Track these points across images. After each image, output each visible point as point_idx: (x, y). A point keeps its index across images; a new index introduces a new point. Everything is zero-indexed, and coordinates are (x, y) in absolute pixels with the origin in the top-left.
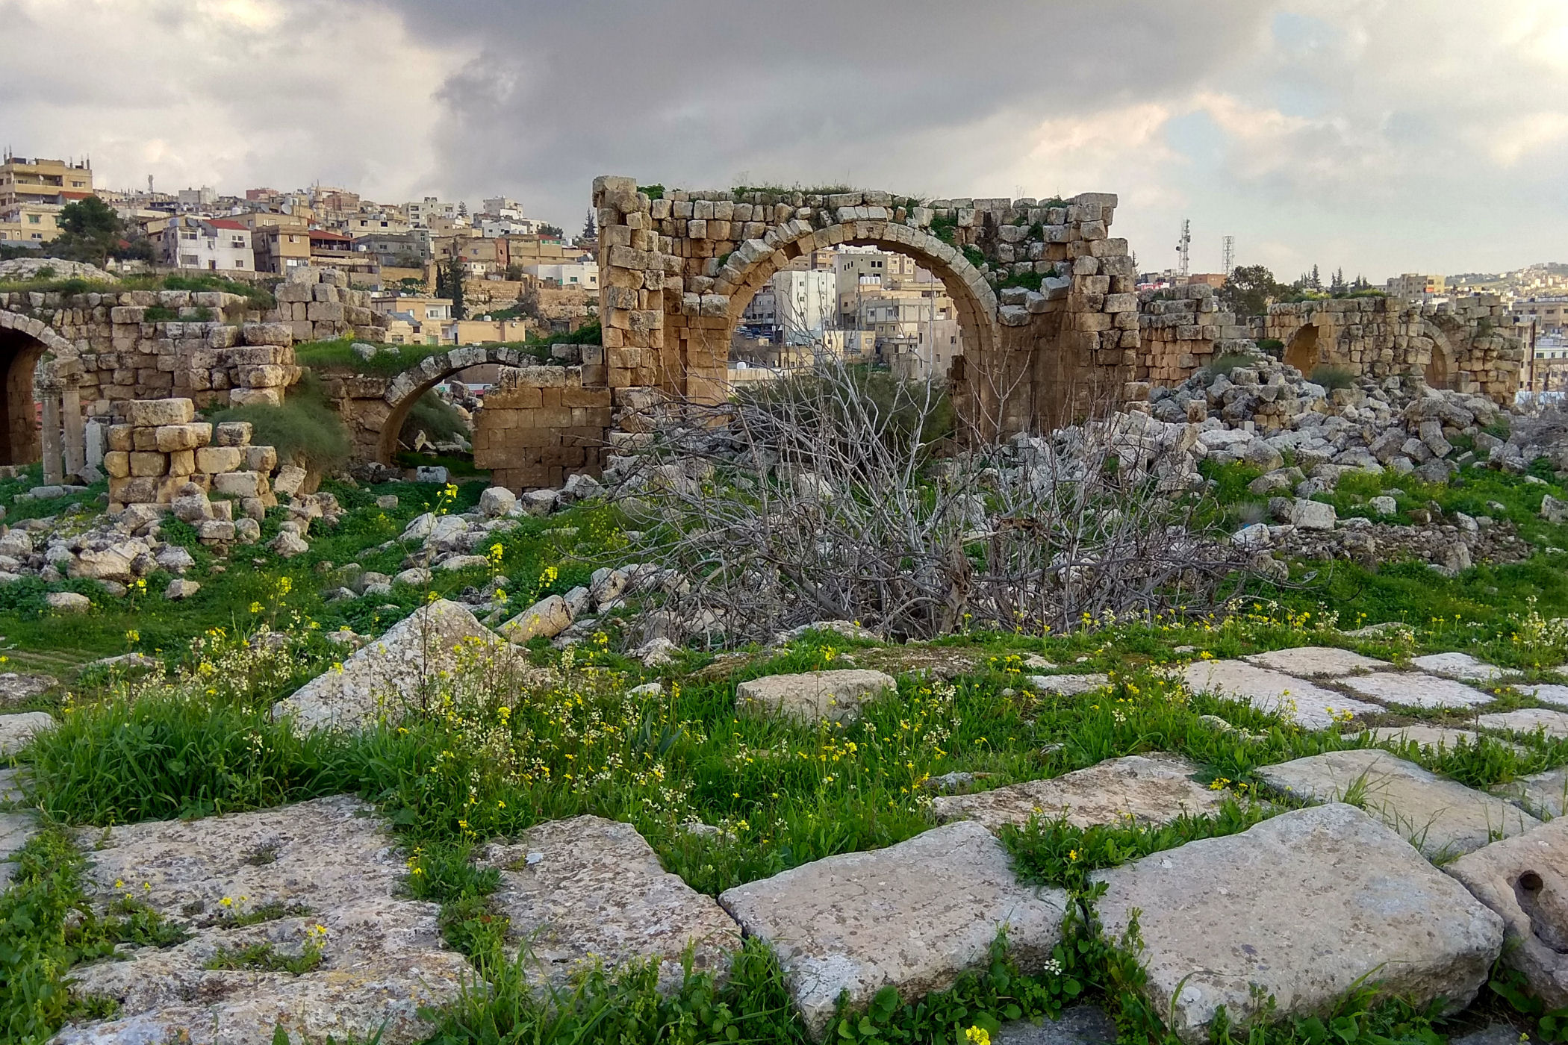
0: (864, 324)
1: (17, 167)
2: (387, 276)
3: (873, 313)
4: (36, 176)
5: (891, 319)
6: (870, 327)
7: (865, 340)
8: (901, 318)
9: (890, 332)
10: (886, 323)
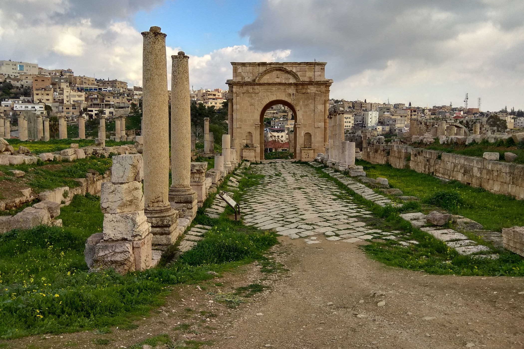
0: (386, 124)
1: (208, 93)
2: (280, 115)
3: (388, 122)
4: (211, 94)
5: (394, 123)
6: (388, 125)
7: (387, 128)
8: (396, 123)
9: (393, 126)
10: (392, 124)
